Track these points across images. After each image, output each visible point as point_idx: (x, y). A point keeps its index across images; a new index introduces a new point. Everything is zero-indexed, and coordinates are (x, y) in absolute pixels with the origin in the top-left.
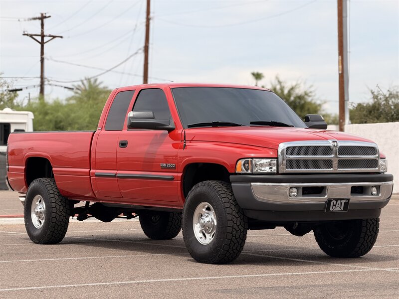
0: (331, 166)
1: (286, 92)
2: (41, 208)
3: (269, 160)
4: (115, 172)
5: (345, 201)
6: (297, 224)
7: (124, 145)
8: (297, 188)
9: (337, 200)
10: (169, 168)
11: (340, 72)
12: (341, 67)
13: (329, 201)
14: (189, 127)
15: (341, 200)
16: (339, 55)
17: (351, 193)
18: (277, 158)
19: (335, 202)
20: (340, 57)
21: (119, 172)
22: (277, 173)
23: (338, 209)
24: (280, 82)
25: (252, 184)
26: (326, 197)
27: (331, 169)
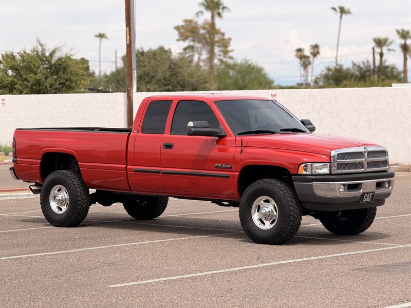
0: (363, 167)
1: (47, 54)
2: (62, 197)
3: (323, 164)
4: (159, 169)
5: (372, 194)
6: (340, 212)
7: (169, 146)
8: (344, 185)
9: (368, 193)
10: (224, 168)
11: (128, 43)
12: (128, 37)
13: (364, 194)
14: (239, 134)
15: (370, 193)
16: (127, 27)
17: (376, 187)
18: (330, 162)
19: (366, 194)
20: (128, 28)
21: (162, 169)
22: (330, 174)
23: (368, 200)
24: (42, 45)
25: (314, 183)
26: (362, 191)
27: (363, 169)
